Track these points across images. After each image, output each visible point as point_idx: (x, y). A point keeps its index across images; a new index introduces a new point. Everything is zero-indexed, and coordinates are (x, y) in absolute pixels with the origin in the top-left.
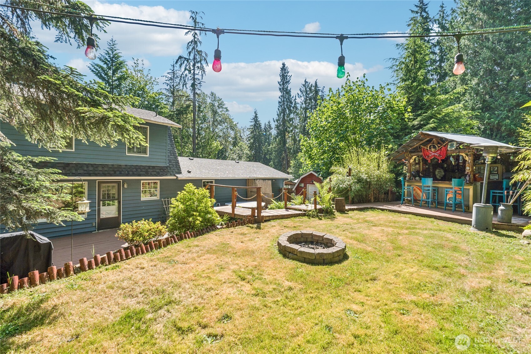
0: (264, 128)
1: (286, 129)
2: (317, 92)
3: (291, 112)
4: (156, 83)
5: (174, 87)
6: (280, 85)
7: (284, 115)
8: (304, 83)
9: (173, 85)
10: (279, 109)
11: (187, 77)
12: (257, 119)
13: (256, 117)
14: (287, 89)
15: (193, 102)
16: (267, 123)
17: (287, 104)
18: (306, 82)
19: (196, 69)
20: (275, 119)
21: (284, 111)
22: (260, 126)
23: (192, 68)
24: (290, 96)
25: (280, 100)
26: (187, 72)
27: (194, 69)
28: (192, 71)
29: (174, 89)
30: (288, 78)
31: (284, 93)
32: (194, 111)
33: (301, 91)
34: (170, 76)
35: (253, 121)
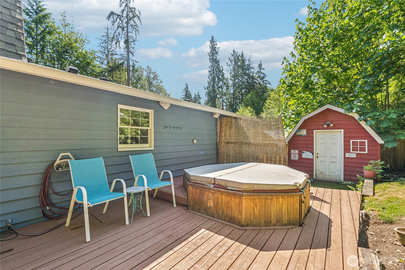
0: (195, 97)
1: (216, 95)
2: (243, 61)
3: (219, 80)
4: (87, 42)
5: (108, 50)
6: (210, 56)
7: (214, 82)
8: (233, 53)
9: (107, 48)
10: (209, 78)
11: (120, 36)
12: (187, 90)
13: (187, 87)
14: (216, 59)
15: (127, 61)
16: (197, 94)
17: (217, 73)
18: (234, 52)
19: (130, 28)
20: (206, 87)
21: (214, 79)
22: (191, 95)
23: (125, 25)
24: (219, 66)
25: (210, 70)
26: (120, 30)
27: (127, 27)
28: (125, 29)
29: (108, 52)
30: (217, 50)
31: (213, 64)
32: (128, 70)
33: (230, 60)
34: (104, 39)
35: (184, 91)
